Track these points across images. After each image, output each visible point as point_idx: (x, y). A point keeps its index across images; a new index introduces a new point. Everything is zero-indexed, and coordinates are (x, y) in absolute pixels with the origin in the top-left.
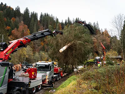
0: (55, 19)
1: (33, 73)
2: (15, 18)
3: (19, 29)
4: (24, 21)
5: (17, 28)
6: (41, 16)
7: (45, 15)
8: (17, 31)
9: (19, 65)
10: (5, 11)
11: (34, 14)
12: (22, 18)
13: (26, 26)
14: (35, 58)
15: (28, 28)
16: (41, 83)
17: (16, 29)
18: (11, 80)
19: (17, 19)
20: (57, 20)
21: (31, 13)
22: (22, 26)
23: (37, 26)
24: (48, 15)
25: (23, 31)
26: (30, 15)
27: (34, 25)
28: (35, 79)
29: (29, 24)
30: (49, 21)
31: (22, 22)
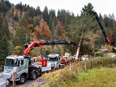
0: (71, 14)
1: (44, 62)
2: (37, 16)
3: (40, 26)
4: (44, 18)
5: (39, 25)
6: (59, 12)
7: (62, 11)
8: (39, 27)
9: (39, 57)
10: (28, 11)
11: (52, 11)
12: (42, 16)
13: (46, 22)
14: (54, 51)
15: (48, 24)
16: (51, 69)
17: (37, 26)
18: (30, 66)
19: (38, 17)
20: (73, 14)
21: (50, 10)
22: (42, 23)
23: (55, 22)
24: (64, 11)
25: (43, 27)
26: (49, 13)
27: (52, 21)
28: (46, 66)
29: (48, 21)
30: (66, 16)
31: (43, 19)
